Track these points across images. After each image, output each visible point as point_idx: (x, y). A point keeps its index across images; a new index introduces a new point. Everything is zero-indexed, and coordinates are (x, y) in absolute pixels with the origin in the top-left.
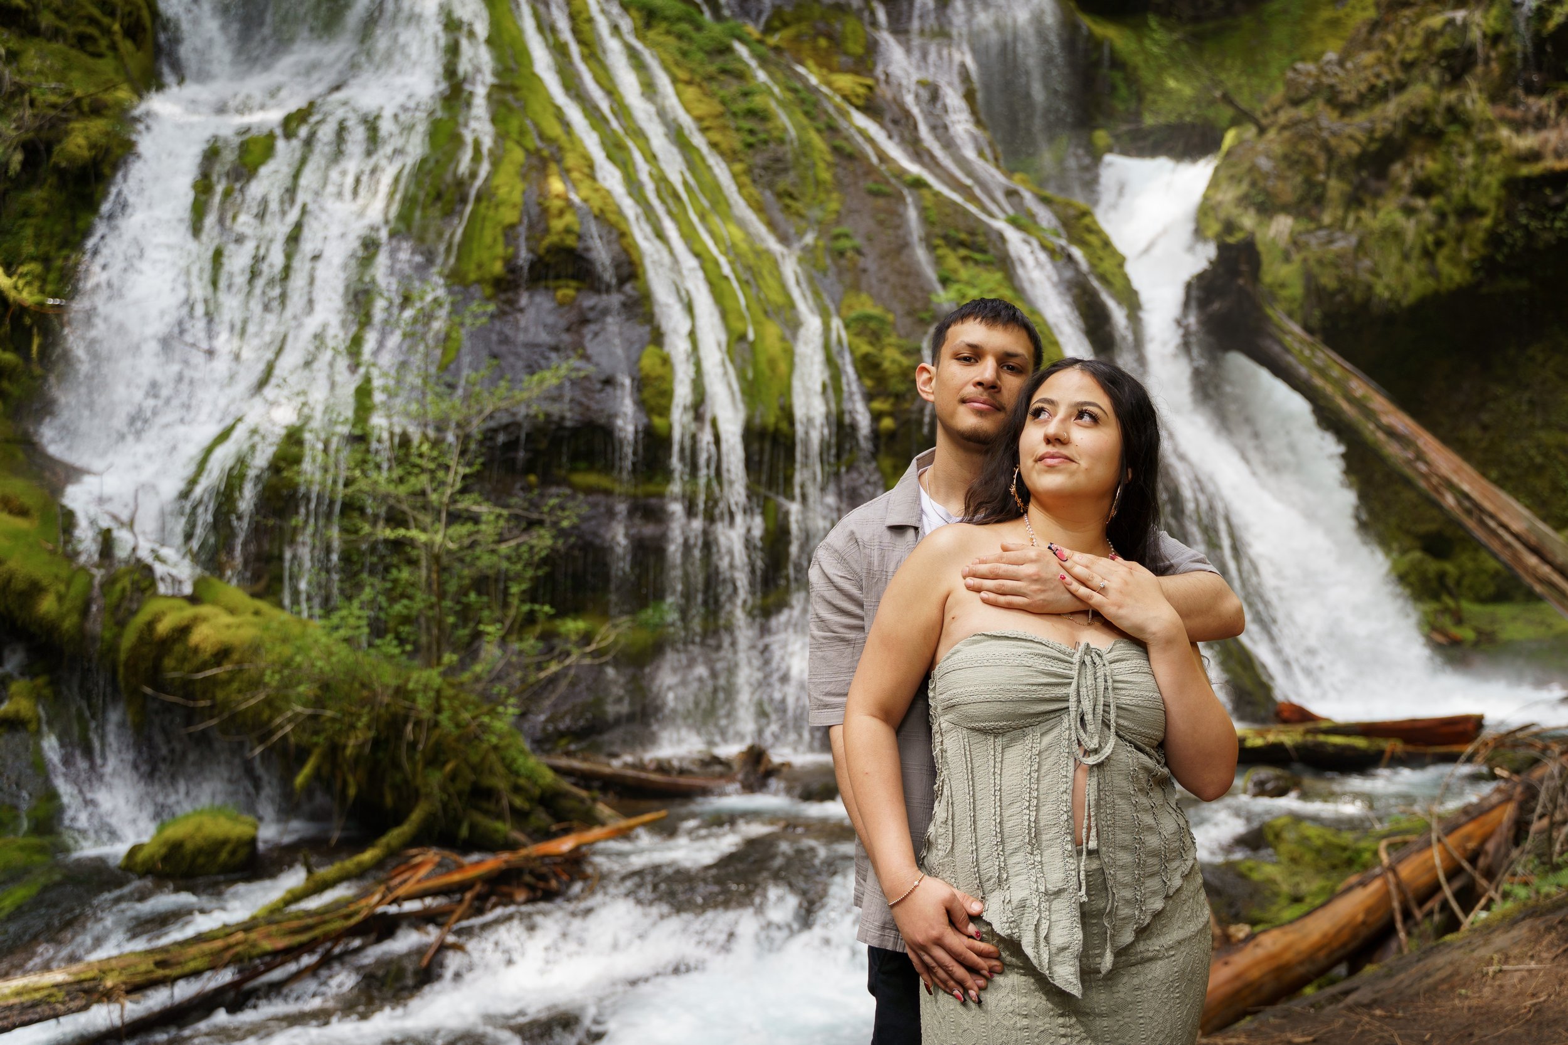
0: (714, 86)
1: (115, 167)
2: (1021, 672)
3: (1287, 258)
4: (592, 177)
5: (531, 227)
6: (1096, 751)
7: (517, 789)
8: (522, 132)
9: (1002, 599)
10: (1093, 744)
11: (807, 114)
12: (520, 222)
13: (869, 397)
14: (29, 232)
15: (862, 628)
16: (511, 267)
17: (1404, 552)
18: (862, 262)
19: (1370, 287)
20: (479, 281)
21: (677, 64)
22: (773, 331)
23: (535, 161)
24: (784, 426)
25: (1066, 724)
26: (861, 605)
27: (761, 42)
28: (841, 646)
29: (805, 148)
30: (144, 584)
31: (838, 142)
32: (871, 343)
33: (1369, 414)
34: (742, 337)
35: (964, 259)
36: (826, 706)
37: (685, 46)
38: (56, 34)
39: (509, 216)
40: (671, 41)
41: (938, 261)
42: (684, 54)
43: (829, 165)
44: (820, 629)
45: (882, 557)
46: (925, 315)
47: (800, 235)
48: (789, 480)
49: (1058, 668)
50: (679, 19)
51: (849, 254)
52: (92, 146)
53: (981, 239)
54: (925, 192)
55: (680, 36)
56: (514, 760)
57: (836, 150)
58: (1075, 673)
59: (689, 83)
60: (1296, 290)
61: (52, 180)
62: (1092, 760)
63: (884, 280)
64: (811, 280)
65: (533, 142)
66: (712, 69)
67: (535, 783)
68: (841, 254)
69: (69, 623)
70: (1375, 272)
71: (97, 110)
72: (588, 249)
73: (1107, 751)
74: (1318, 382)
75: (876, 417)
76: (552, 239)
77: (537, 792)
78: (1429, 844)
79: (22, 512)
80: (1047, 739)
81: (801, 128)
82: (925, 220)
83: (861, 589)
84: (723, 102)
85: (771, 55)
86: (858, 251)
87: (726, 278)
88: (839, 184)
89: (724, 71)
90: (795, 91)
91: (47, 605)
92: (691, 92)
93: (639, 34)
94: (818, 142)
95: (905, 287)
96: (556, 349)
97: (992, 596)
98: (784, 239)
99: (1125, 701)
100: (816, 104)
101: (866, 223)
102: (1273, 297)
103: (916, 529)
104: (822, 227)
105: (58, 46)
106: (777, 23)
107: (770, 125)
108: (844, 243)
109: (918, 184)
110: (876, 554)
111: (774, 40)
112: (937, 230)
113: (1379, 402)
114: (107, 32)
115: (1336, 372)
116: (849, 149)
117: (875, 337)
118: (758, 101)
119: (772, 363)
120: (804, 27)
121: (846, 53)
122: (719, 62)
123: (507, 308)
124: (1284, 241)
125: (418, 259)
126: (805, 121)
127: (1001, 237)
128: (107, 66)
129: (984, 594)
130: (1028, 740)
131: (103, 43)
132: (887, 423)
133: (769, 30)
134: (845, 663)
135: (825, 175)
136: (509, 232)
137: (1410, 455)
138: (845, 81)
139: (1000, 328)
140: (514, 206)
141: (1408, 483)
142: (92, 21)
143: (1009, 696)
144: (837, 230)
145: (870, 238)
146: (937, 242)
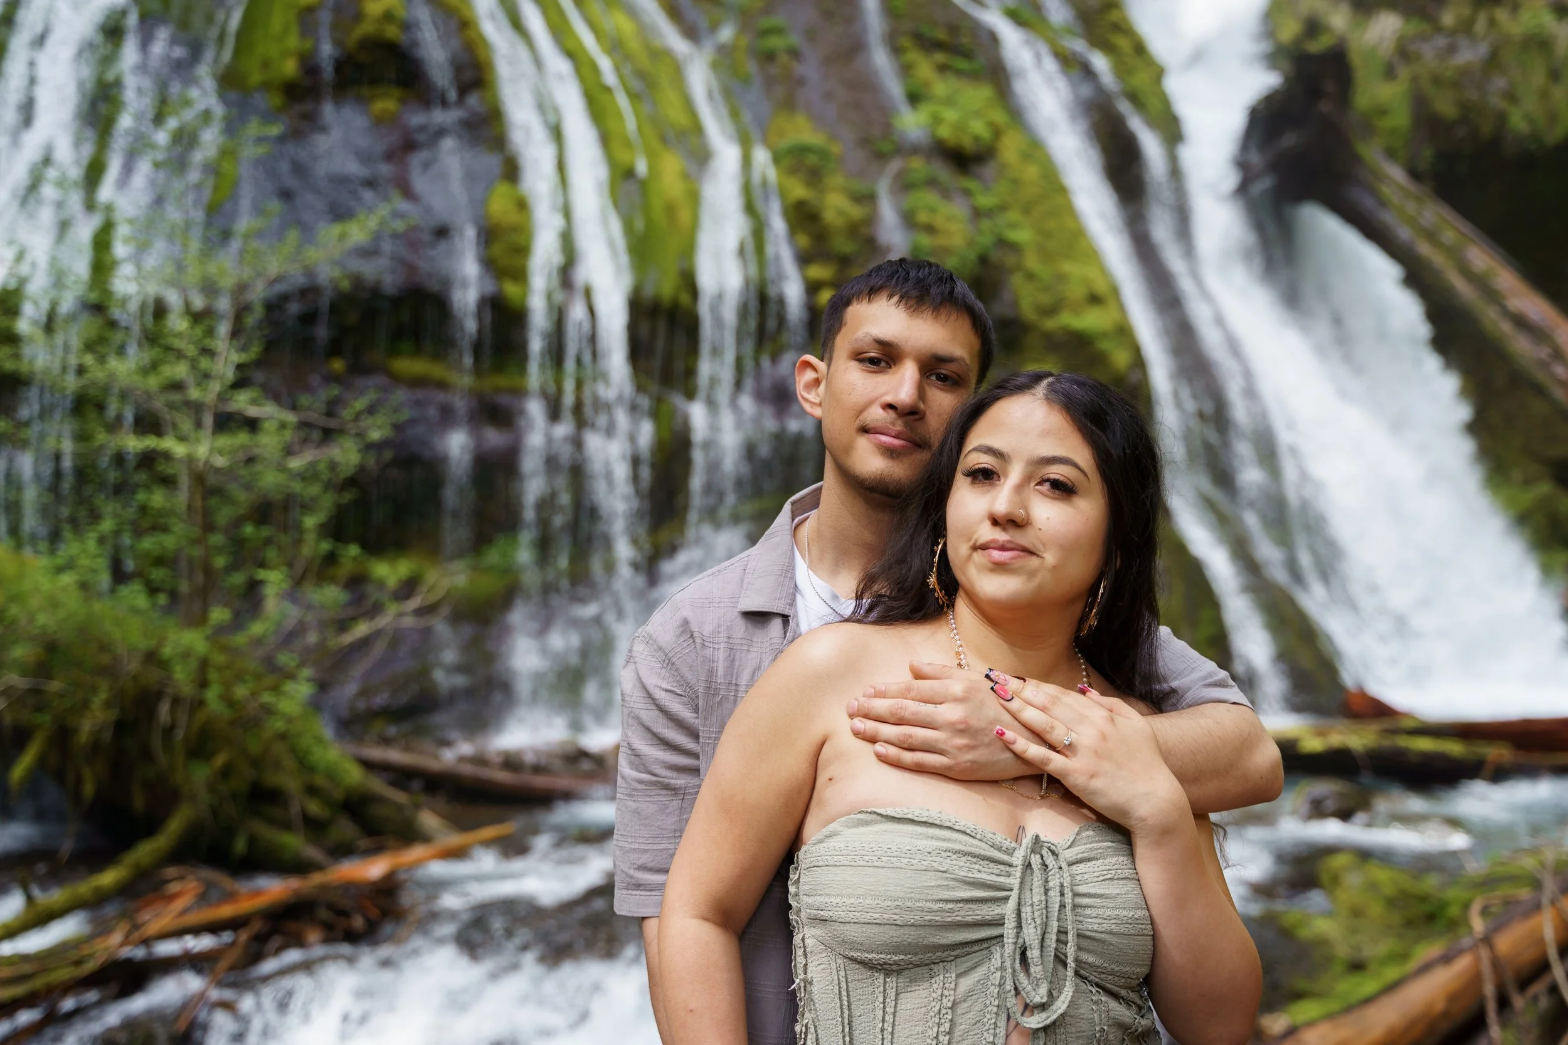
2: (930, 880)
3: (1390, 73)
5: (338, 10)
6: (1043, 1007)
7: (312, 791)
9: (908, 757)
10: (1039, 995)
13: (804, 259)
15: (695, 771)
16: (309, 66)
17: (1527, 482)
18: (799, 69)
19: (1501, 118)
20: (265, 86)
22: (672, 165)
24: (685, 298)
25: (996, 961)
26: (695, 735)
28: (664, 797)
32: (808, 185)
33: (1492, 295)
34: (629, 173)
35: (943, 68)
36: (638, 886)
41: (906, 70)
44: (633, 766)
45: (731, 661)
46: (885, 147)
47: (714, 27)
48: (690, 372)
49: (987, 874)
51: (784, 58)
53: (965, 40)
56: (308, 751)
58: (1014, 881)
60: (1400, 118)
62: (1035, 1021)
64: (728, 94)
67: (337, 782)
68: (771, 57)
70: (1511, 96)
72: (415, 44)
73: (1061, 1005)
74: (1424, 249)
75: (812, 288)
76: (365, 28)
77: (339, 794)
78: (1537, 907)
80: (966, 983)
82: (890, 10)
83: (696, 710)
86: (794, 54)
87: (608, 90)
95: (857, 106)
96: (371, 183)
97: (892, 751)
98: (691, 33)
99: (1092, 925)
101: (806, 14)
102: (1368, 128)
103: (785, 618)
104: (746, 20)
108: (774, 42)
110: (721, 655)
112: (908, 25)
113: (1506, 279)
115: (1449, 236)
117: (815, 177)
119: (671, 210)
123: (303, 125)
124: (1387, 48)
125: (179, 52)
127: (993, 39)
129: (880, 748)
130: (937, 983)
134: (670, 822)
136: (306, 17)
137: (1544, 352)
139: (928, 315)
141: (1539, 390)
143: (910, 918)
144: (766, 22)
145: (811, 35)
146: (905, 42)
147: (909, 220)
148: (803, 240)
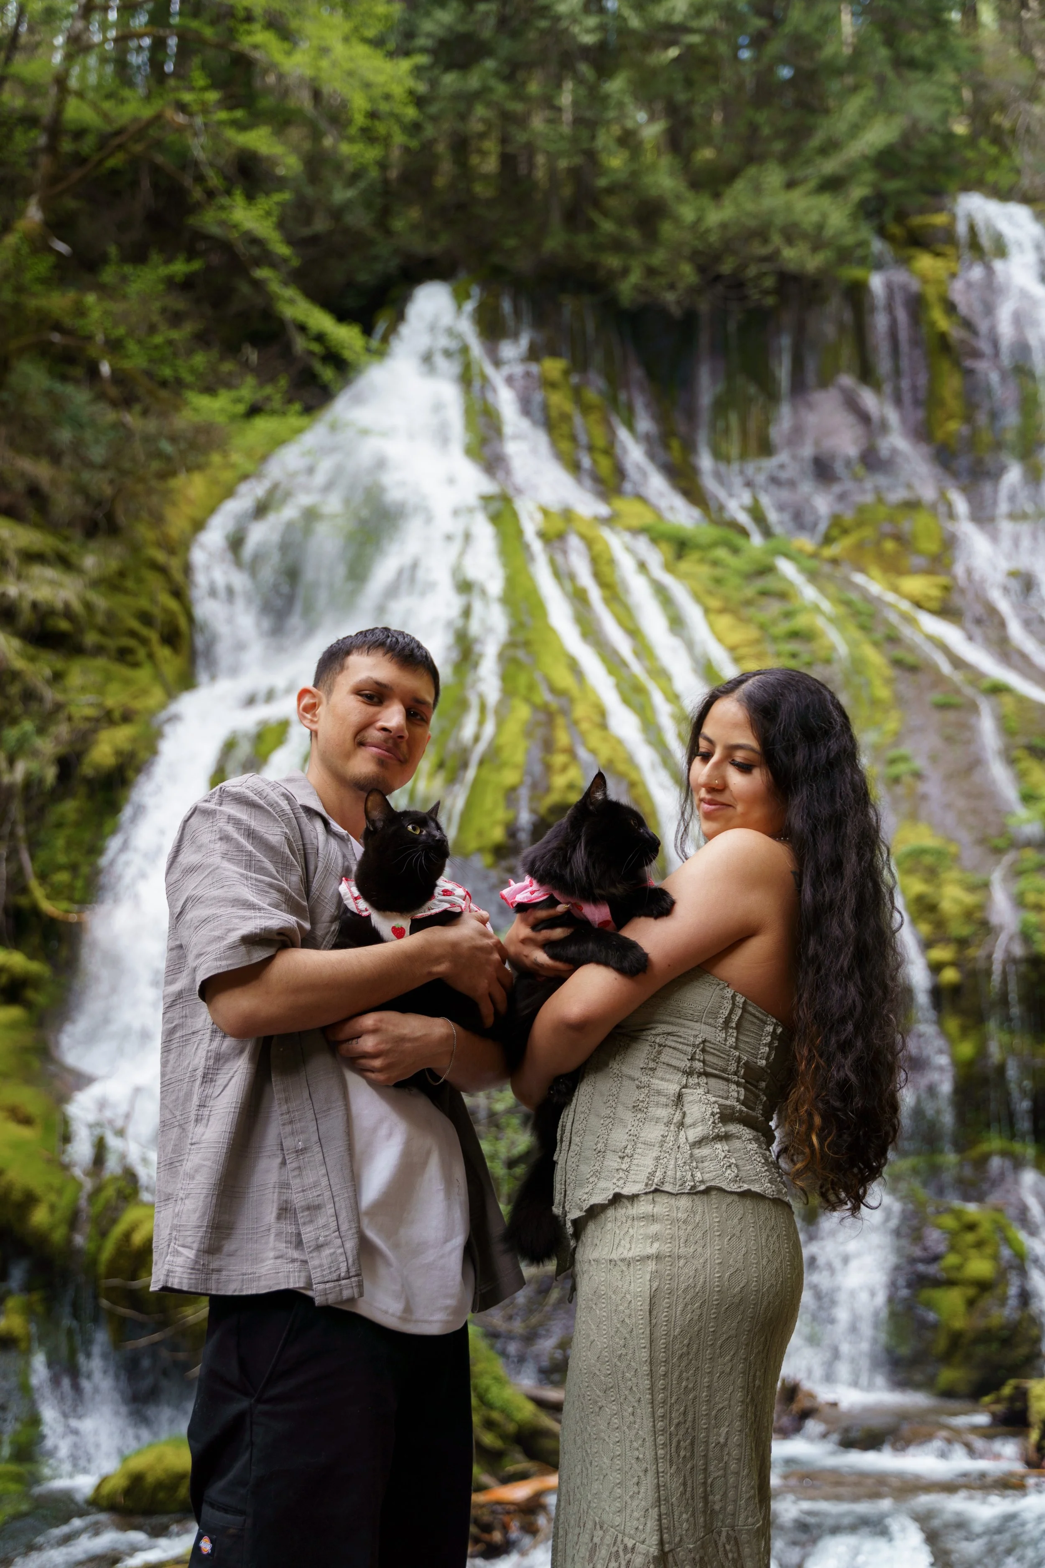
0: (751, 612)
1: (138, 770)
4: (603, 725)
5: (534, 786)
7: (490, 1424)
8: (531, 687)
11: (863, 628)
12: (521, 783)
13: (927, 945)
14: (60, 842)
16: (512, 831)
18: (923, 788)
20: (480, 850)
21: (710, 593)
23: (541, 717)
27: (814, 556)
29: (858, 665)
30: (128, 1191)
31: (899, 653)
32: (927, 881)
37: (718, 572)
38: (99, 650)
39: (510, 777)
40: (705, 571)
41: (1021, 776)
42: (718, 581)
43: (889, 681)
46: (1000, 842)
50: (715, 544)
51: (907, 779)
52: (119, 753)
54: (1007, 699)
55: (715, 563)
56: (487, 1390)
57: (897, 663)
59: (722, 611)
61: (82, 790)
63: (948, 806)
65: (544, 696)
66: (749, 591)
67: (509, 1416)
68: (896, 780)
69: (58, 1235)
71: (127, 717)
75: (935, 968)
76: (554, 797)
77: (511, 1428)
79: (26, 1121)
81: (853, 644)
82: (1005, 729)
84: (762, 627)
85: (827, 568)
86: (917, 775)
88: (899, 701)
89: (764, 593)
90: (848, 603)
91: (40, 1217)
92: (725, 621)
93: (669, 567)
94: (874, 657)
95: (975, 811)
100: (872, 616)
101: (931, 741)
104: (876, 753)
105: (101, 662)
106: (835, 532)
107: (814, 646)
108: (901, 768)
109: (997, 690)
111: (830, 551)
112: (1021, 740)
114: (144, 641)
116: (910, 659)
117: (932, 874)
118: (801, 622)
120: (867, 532)
121: (918, 552)
122: (761, 583)
123: (506, 876)
126: (857, 634)
128: (143, 675)
131: (141, 653)
132: (950, 975)
133: (828, 540)
135: (883, 692)
136: (510, 794)
138: (916, 585)
140: (516, 766)
142: (133, 634)
144: (893, 754)
145: (934, 759)
146: (1018, 753)
147: (1019, 902)
148: (925, 928)
